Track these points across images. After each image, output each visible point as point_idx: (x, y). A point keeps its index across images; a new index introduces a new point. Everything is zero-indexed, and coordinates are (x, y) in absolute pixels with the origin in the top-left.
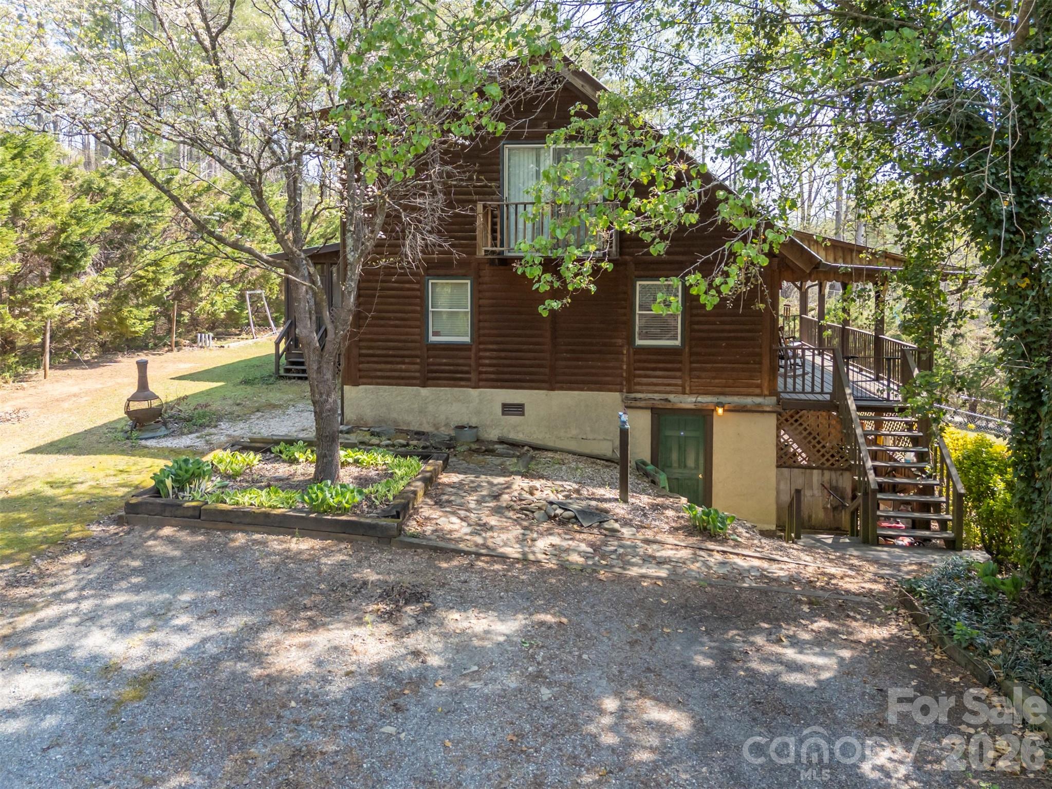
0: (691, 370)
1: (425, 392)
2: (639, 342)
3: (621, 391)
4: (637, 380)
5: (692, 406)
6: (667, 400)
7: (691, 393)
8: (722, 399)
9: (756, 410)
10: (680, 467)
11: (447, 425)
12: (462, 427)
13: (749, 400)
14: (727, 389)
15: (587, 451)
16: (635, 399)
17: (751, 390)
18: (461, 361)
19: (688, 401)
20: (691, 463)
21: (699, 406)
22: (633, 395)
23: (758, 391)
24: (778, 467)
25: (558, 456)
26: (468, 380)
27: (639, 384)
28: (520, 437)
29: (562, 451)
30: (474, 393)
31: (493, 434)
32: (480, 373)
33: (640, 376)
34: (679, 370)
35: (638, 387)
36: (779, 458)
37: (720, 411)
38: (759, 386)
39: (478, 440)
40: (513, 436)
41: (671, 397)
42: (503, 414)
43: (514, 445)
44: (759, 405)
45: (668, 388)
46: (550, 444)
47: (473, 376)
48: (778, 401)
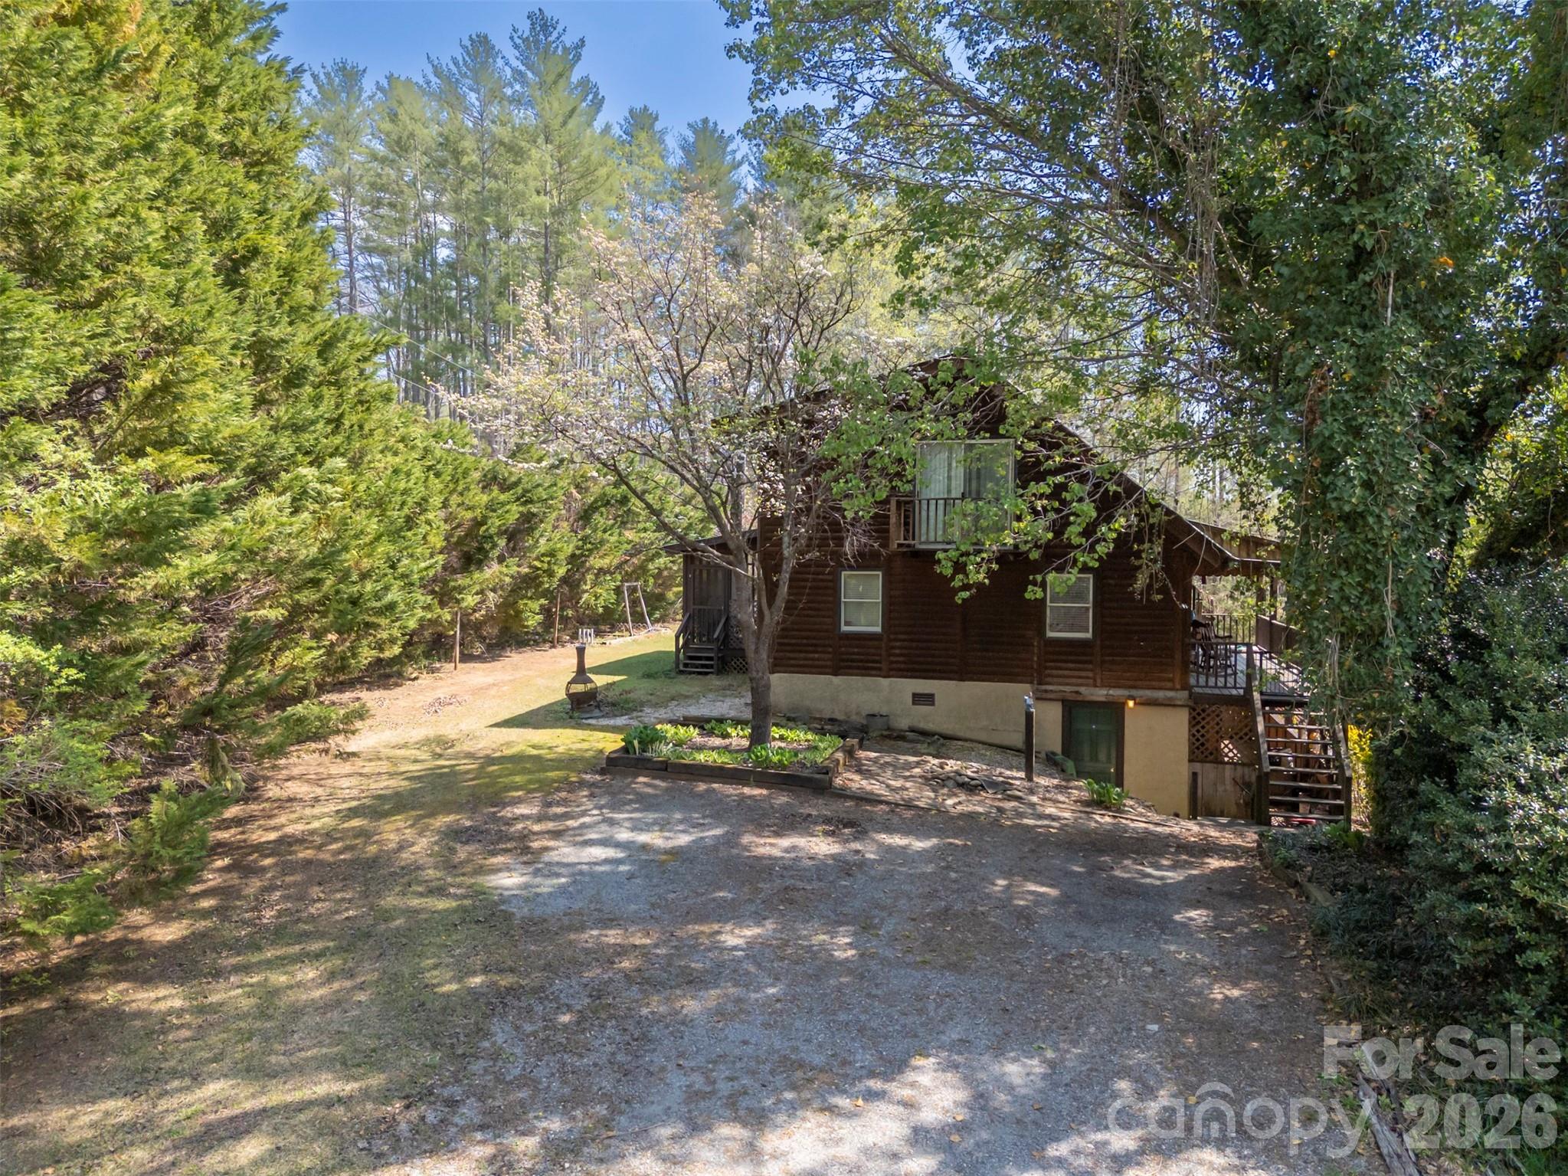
0: (1103, 662)
1: (837, 680)
2: (1050, 634)
3: (1031, 682)
4: (1048, 672)
5: (1103, 699)
6: (1077, 692)
7: (1103, 686)
8: (1134, 692)
9: (1169, 704)
10: (1091, 760)
11: (858, 714)
12: (874, 715)
13: (1160, 694)
14: (1139, 683)
15: (997, 741)
16: (1046, 691)
17: (1163, 684)
18: (872, 651)
19: (1100, 694)
20: (1102, 756)
21: (1111, 699)
22: (1044, 687)
23: (1169, 685)
24: (1190, 761)
25: (967, 744)
26: (880, 669)
27: (1052, 676)
28: (930, 726)
29: (972, 741)
30: (885, 682)
31: (903, 723)
32: (892, 662)
33: (1052, 668)
34: (1090, 662)
35: (1049, 679)
36: (1191, 752)
37: (1131, 703)
38: (1171, 680)
39: (889, 729)
40: (922, 725)
41: (1082, 689)
42: (914, 703)
43: (924, 733)
44: (1171, 699)
45: (1080, 681)
46: (961, 734)
47: (884, 666)
48: (1191, 695)
